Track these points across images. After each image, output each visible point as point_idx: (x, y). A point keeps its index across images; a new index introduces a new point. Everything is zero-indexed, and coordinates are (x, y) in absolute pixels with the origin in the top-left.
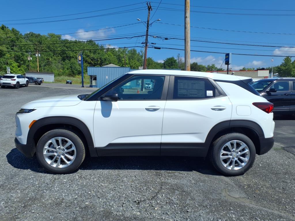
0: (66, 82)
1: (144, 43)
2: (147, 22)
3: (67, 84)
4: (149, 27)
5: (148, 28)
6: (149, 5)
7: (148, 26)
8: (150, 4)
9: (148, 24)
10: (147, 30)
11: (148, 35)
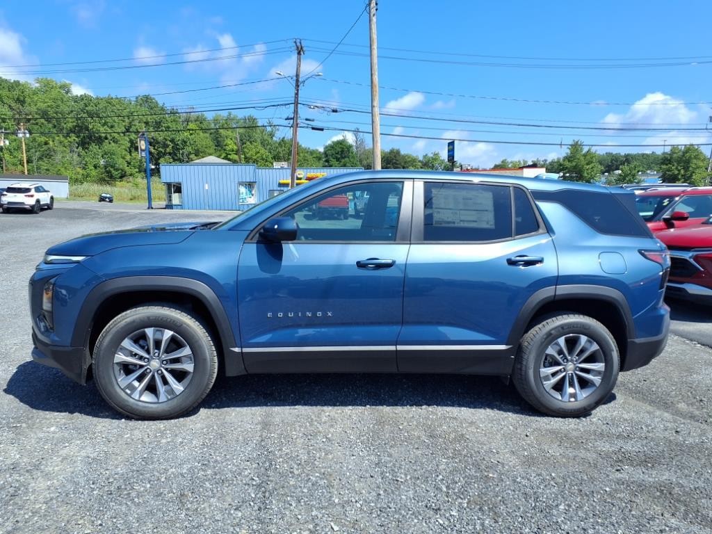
0: (98, 199)
1: (291, 119)
2: (295, 78)
3: (103, 202)
4: (300, 88)
5: (298, 90)
6: (298, 44)
7: (297, 86)
8: (300, 43)
9: (297, 81)
10: (297, 94)
11: (299, 102)
